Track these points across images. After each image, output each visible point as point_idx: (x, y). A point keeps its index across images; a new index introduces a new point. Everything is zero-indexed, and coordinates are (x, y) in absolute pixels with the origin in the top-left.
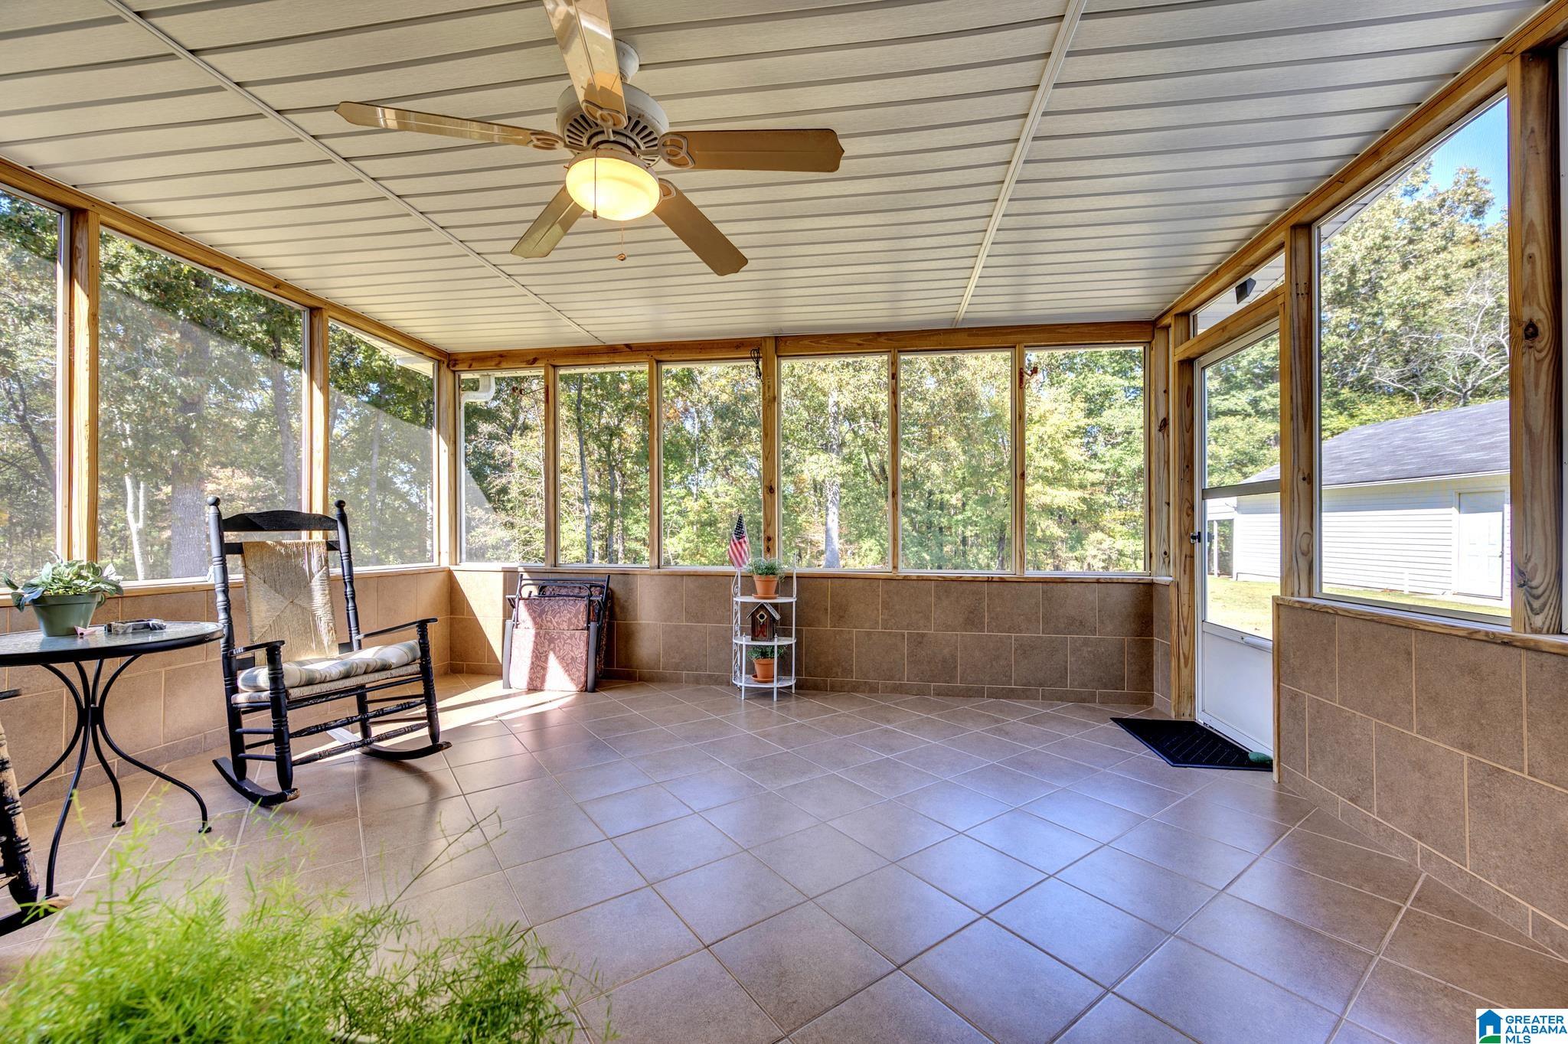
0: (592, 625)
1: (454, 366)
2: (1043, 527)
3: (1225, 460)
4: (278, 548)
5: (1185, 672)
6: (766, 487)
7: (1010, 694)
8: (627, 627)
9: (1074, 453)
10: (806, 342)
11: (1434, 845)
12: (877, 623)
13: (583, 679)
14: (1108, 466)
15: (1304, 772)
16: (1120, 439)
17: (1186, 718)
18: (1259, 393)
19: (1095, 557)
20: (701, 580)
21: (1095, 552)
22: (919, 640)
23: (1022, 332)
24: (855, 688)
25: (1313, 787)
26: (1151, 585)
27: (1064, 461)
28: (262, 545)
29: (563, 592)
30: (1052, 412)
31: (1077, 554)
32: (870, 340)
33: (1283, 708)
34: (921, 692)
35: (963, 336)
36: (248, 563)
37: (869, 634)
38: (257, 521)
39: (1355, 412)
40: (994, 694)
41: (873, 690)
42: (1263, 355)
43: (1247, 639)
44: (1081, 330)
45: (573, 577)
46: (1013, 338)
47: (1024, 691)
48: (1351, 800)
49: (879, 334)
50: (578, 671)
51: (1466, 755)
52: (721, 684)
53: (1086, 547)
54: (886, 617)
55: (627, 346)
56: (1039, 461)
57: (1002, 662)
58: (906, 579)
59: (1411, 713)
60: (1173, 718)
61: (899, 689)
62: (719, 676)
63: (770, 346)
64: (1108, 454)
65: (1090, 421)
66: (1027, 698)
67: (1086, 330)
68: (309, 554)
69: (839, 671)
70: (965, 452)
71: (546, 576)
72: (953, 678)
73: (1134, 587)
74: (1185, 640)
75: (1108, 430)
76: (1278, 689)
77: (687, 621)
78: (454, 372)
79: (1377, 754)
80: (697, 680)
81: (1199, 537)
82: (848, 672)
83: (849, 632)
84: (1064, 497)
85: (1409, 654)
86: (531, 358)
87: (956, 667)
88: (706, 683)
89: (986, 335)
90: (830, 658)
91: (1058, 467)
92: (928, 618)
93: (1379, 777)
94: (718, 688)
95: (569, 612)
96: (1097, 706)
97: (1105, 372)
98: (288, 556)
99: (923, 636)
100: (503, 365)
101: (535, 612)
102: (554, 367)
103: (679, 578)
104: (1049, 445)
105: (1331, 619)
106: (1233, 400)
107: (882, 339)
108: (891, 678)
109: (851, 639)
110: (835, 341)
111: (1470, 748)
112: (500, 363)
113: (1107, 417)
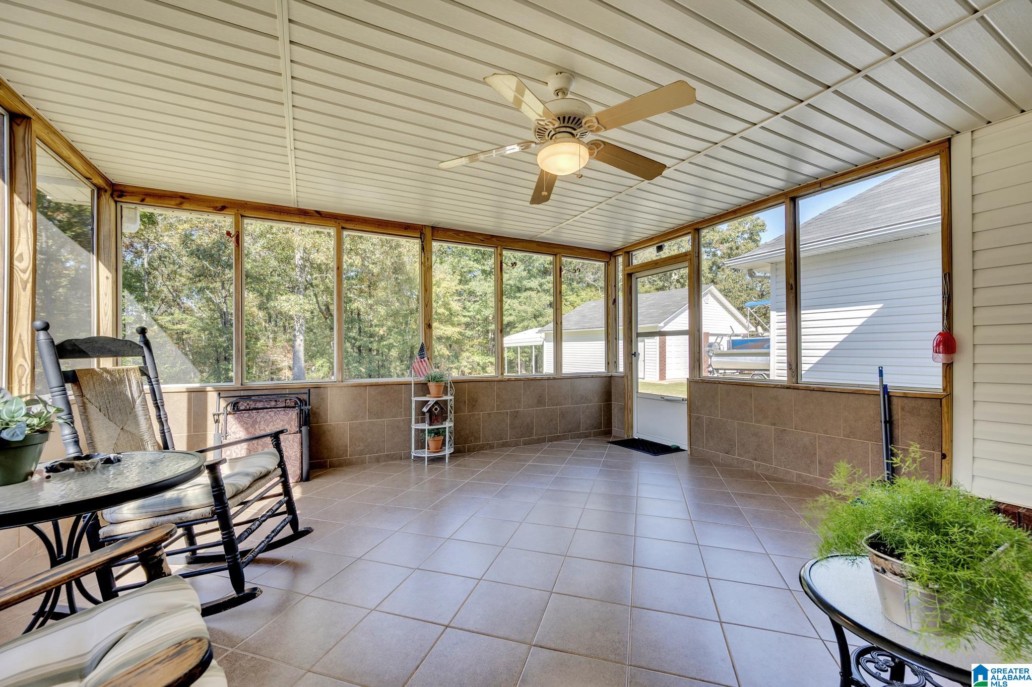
0: (304, 429)
1: (119, 196)
2: (439, 349)
3: (529, 314)
4: (105, 375)
5: (630, 416)
6: (425, 324)
7: (558, 438)
8: (319, 427)
9: (456, 306)
10: (451, 233)
11: (761, 461)
12: (494, 407)
13: (299, 472)
14: (471, 314)
15: (703, 447)
16: (478, 299)
17: (631, 437)
18: (543, 281)
19: (465, 366)
20: (381, 389)
21: (465, 364)
22: (515, 415)
23: (560, 248)
24: (482, 448)
25: (707, 452)
26: (611, 377)
27: (450, 310)
28: (90, 372)
29: (260, 405)
30: (444, 279)
31: (455, 365)
32: (488, 239)
33: (692, 423)
34: (516, 444)
35: (534, 245)
36: (85, 392)
37: (490, 414)
38: (83, 347)
39: (579, 294)
40: (551, 440)
41: (491, 447)
42: (545, 261)
43: (665, 398)
44: (584, 251)
45: (266, 392)
46: (556, 250)
47: (563, 436)
48: (726, 453)
49: (493, 236)
50: (294, 466)
51: (773, 427)
52: (396, 459)
53: (461, 361)
54: (499, 403)
55: (317, 212)
56: (438, 308)
57: (554, 422)
58: (509, 380)
59: (752, 416)
60: (626, 438)
61: (505, 445)
62: (394, 454)
63: (428, 233)
64: (472, 307)
65: (461, 286)
66: (565, 439)
67: (586, 251)
68: (129, 380)
69: (473, 438)
70: (398, 300)
71: (237, 393)
72: (532, 434)
73: (605, 378)
74: (630, 401)
75: (471, 293)
76: (690, 416)
77: (369, 419)
78: (116, 202)
79: (738, 434)
80: (378, 460)
81: (635, 354)
82: (477, 439)
83: (478, 414)
84: (449, 331)
85: (751, 395)
86: (219, 205)
87: (533, 428)
88: (385, 461)
89: (545, 246)
90: (467, 432)
91: (447, 313)
92: (519, 402)
93: (738, 442)
94: (395, 462)
95: (283, 421)
96: (592, 438)
97: (470, 260)
98: (114, 383)
99: (517, 412)
100: (186, 206)
101: (247, 424)
102: (242, 216)
103: (363, 388)
104: (442, 300)
105: (716, 385)
106: (532, 283)
107: (494, 239)
108: (501, 439)
109: (479, 419)
110: (468, 236)
111: (774, 424)
112: (181, 203)
113: (473, 285)
